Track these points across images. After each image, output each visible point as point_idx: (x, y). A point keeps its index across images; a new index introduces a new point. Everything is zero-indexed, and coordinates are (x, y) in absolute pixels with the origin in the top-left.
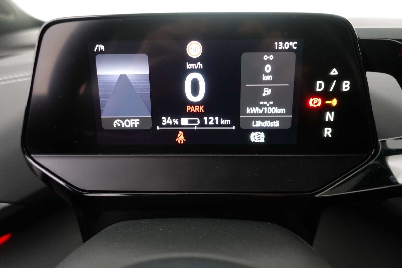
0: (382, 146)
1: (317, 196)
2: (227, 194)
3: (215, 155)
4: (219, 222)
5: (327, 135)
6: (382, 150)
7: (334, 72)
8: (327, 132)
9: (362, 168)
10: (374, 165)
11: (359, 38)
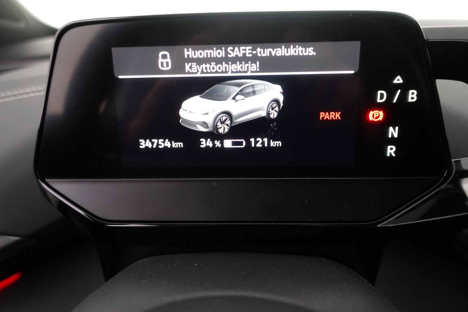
0: (456, 167)
1: (379, 226)
2: (273, 224)
3: (259, 179)
4: (263, 257)
5: (390, 154)
6: (456, 171)
7: (398, 80)
8: (391, 151)
9: (433, 193)
10: (446, 189)
11: (427, 40)
